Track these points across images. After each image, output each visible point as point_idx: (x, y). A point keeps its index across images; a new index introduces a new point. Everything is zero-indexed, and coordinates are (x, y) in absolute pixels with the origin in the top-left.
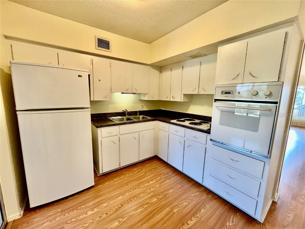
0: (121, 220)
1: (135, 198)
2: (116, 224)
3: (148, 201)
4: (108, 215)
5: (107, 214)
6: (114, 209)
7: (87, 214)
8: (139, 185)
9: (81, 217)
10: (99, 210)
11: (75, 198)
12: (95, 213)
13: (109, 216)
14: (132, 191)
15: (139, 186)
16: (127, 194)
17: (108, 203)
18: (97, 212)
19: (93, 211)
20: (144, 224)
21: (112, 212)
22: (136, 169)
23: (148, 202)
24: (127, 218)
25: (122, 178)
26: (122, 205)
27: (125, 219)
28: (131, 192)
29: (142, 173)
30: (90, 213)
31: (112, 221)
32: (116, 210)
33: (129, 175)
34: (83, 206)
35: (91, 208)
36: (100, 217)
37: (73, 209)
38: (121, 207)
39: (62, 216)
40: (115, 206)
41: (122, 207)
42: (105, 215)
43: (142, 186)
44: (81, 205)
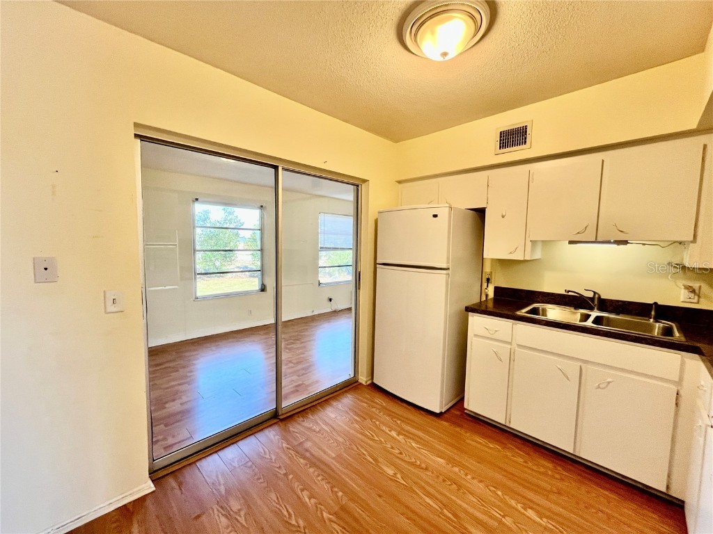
0: (399, 476)
1: (454, 486)
2: (390, 472)
3: (462, 515)
4: (399, 455)
5: (401, 453)
6: (413, 460)
7: (390, 431)
8: (498, 485)
9: (384, 428)
10: (403, 441)
11: (407, 408)
12: (396, 439)
13: (398, 457)
14: (469, 477)
15: (495, 485)
16: (456, 469)
17: (419, 448)
18: (399, 442)
19: (398, 435)
20: (407, 518)
21: (407, 459)
22: (550, 465)
23: (460, 517)
24: (405, 483)
25: (491, 446)
26: (426, 469)
27: (403, 482)
28: (466, 475)
29: (546, 482)
30: (394, 434)
31: (393, 464)
32: (412, 464)
33: (513, 456)
34: (399, 422)
35: (402, 431)
36: (392, 448)
37: (392, 415)
38: (422, 468)
39: (378, 411)
40: (419, 459)
41: (422, 470)
42: (397, 451)
43: (499, 493)
44: (400, 420)
